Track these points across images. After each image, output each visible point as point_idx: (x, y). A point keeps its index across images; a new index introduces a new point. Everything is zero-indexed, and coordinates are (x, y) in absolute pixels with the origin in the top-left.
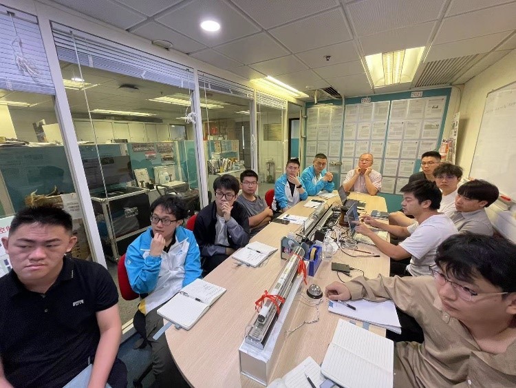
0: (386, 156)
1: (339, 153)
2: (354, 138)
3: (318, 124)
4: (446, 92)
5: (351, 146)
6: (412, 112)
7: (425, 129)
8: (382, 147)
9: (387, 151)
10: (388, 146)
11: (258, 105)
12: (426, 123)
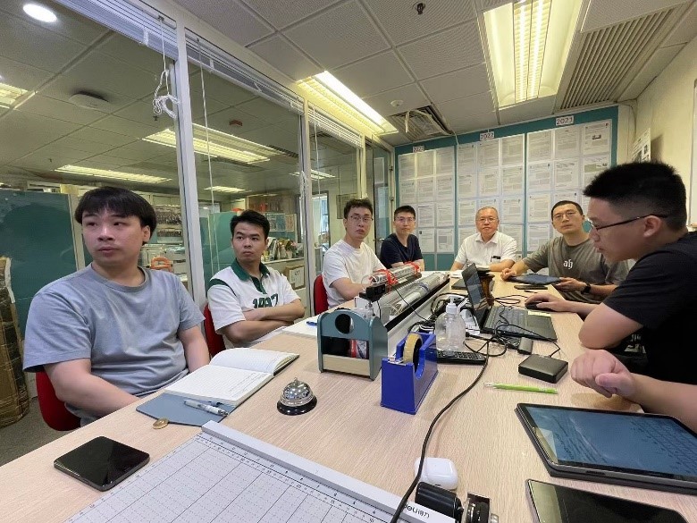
0: (530, 219)
1: (453, 221)
2: (475, 196)
3: (416, 178)
4: (611, 114)
5: (471, 207)
6: (561, 148)
7: (586, 171)
8: (521, 205)
9: (528, 212)
10: (530, 203)
11: (311, 127)
12: (586, 162)
